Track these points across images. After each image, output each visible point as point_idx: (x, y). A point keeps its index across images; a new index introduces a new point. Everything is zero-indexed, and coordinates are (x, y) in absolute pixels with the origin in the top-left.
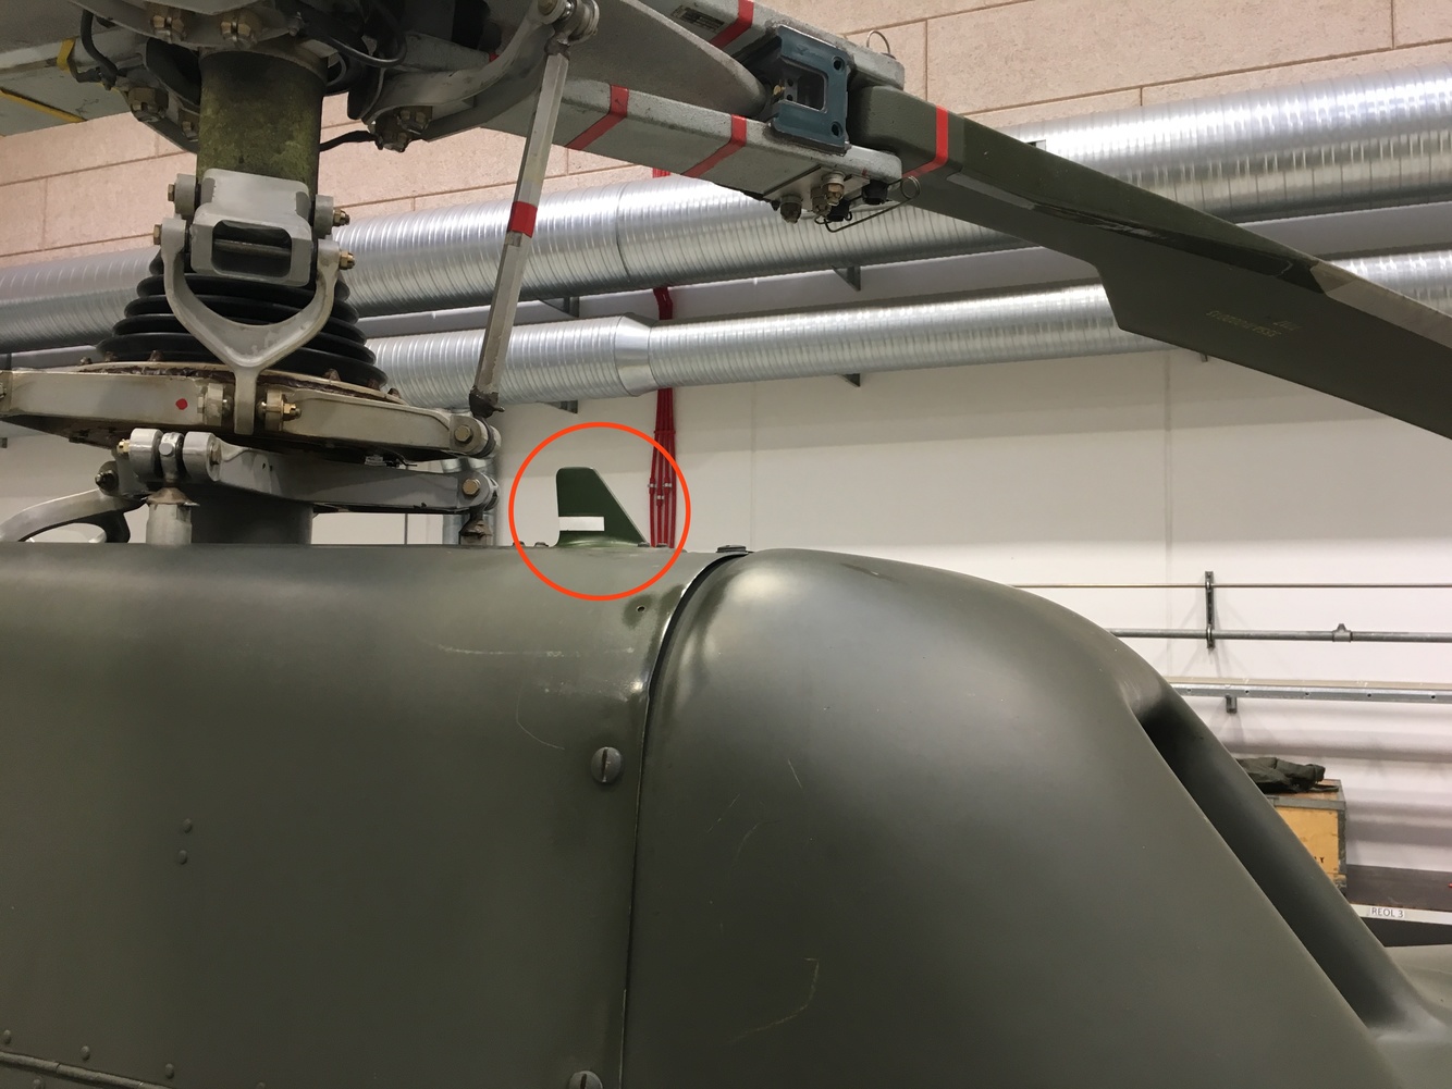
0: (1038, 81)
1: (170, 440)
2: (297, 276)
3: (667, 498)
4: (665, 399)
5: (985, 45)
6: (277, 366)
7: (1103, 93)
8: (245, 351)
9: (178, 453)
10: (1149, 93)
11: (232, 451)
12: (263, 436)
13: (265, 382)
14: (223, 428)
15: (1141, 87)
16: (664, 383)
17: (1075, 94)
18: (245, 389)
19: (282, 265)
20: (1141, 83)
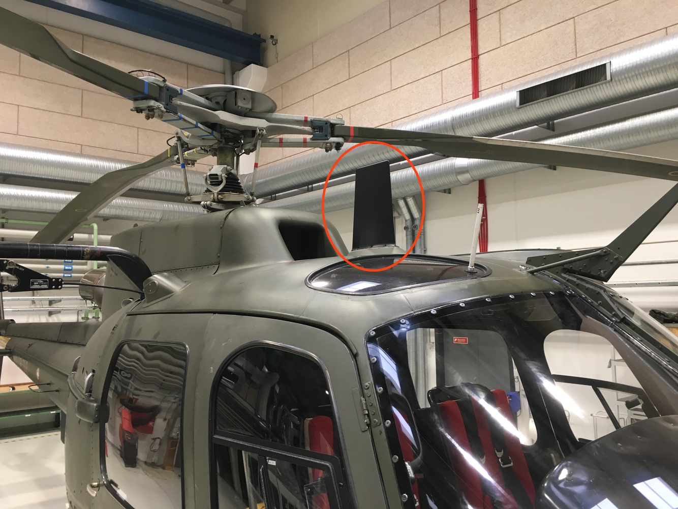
0: (622, 33)
1: (206, 203)
2: (220, 180)
3: (484, 223)
4: (482, 184)
5: (599, 23)
6: (219, 191)
7: (649, 33)
8: (216, 190)
9: (206, 204)
10: (670, 30)
11: (214, 203)
12: (219, 201)
13: (218, 194)
14: (214, 201)
15: (666, 28)
16: (481, 178)
17: (638, 36)
18: (216, 195)
19: (218, 178)
20: (666, 26)
